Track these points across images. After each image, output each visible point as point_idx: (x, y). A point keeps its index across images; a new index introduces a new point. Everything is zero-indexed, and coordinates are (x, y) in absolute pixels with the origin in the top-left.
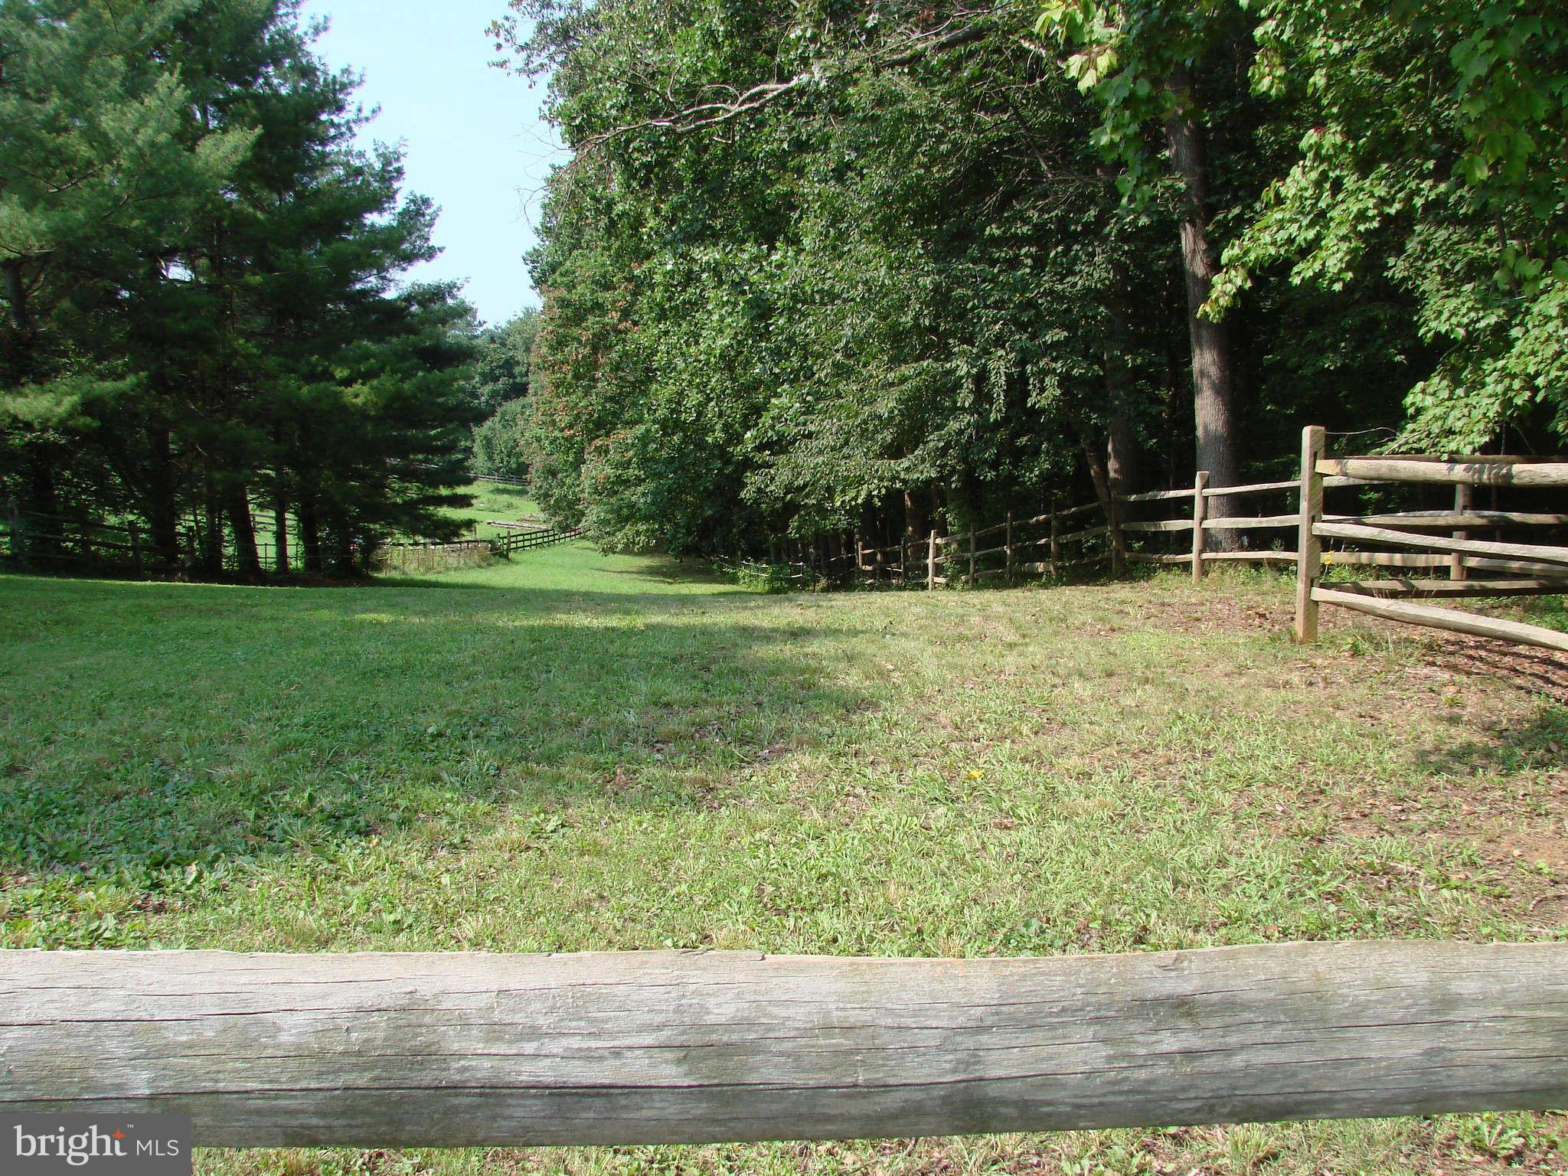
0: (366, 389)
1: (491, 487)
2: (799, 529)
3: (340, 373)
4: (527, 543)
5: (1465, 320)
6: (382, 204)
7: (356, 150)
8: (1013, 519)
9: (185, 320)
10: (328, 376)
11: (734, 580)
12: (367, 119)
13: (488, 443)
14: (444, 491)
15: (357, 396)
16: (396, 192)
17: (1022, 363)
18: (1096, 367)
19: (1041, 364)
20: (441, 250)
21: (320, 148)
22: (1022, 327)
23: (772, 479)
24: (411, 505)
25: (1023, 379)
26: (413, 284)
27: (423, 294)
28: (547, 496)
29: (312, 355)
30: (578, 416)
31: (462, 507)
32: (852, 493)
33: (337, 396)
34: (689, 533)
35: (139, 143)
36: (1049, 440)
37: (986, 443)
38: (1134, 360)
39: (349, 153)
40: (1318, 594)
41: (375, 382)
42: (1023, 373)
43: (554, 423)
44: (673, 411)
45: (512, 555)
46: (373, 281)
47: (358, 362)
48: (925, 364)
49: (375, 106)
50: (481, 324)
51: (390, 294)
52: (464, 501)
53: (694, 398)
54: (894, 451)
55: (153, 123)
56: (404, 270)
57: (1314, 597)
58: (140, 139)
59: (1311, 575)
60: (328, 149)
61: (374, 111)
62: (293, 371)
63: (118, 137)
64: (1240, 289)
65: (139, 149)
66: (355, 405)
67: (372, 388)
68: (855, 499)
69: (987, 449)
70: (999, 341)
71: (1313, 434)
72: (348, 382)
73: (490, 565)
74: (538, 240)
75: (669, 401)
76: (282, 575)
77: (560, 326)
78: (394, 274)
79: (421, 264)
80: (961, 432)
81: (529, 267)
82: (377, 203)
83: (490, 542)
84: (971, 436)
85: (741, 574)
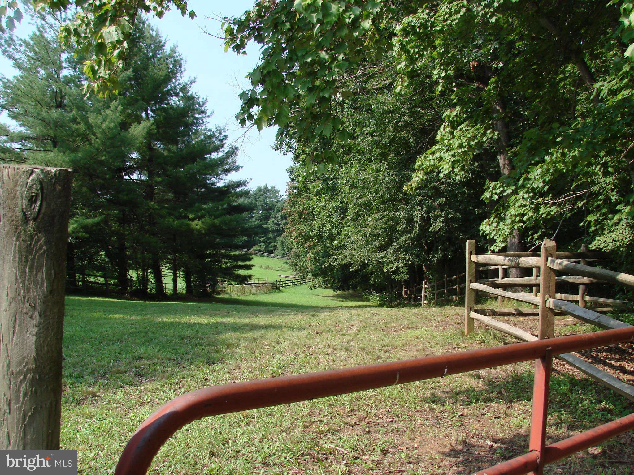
0: (200, 223)
1: (284, 261)
2: (374, 281)
3: (191, 216)
4: (291, 284)
5: (498, 192)
6: (219, 149)
7: (208, 128)
8: (447, 277)
9: (127, 195)
10: (186, 217)
11: (368, 301)
12: (209, 116)
13: (283, 244)
14: (240, 263)
15: (197, 225)
16: (224, 144)
17: (428, 212)
18: (458, 214)
19: (436, 213)
20: (242, 167)
21: (195, 128)
22: (430, 197)
23: (336, 260)
24: (228, 269)
25: (428, 218)
26: (230, 181)
27: (233, 185)
28: (296, 265)
29: (180, 209)
30: (301, 233)
31: (248, 269)
32: (391, 266)
33: (188, 225)
34: (339, 281)
35: (103, 127)
36: (442, 245)
37: (415, 246)
38: (478, 211)
39: (206, 129)
40: (473, 315)
41: (203, 220)
42: (428, 216)
43: (291, 236)
44: (320, 232)
45: (281, 288)
46: (214, 179)
47: (197, 211)
48: (385, 213)
49: (211, 111)
50: (281, 196)
51: (221, 184)
52: (249, 267)
53: (328, 226)
54: (382, 248)
55: (108, 120)
56: (226, 175)
57: (471, 316)
58: (104, 126)
59: (470, 306)
60: (198, 128)
61: (211, 113)
62: (173, 215)
63: (96, 125)
64: (422, 179)
65: (103, 129)
66: (196, 229)
67: (202, 222)
68: (392, 268)
69: (415, 249)
70: (421, 204)
71: (470, 243)
72: (193, 220)
73: (271, 293)
74: (293, 163)
75: (319, 228)
76: (176, 296)
77: (292, 198)
78: (222, 176)
79: (234, 173)
80: (405, 241)
81: (289, 174)
82: (217, 149)
83: (272, 283)
84: (409, 243)
85: (371, 298)
